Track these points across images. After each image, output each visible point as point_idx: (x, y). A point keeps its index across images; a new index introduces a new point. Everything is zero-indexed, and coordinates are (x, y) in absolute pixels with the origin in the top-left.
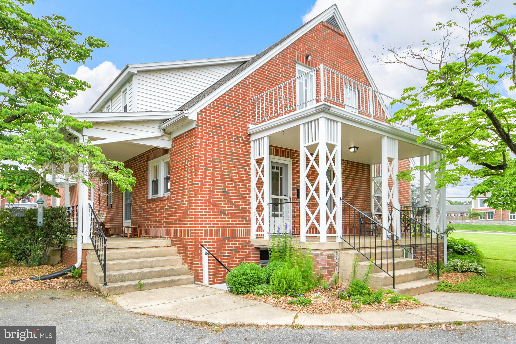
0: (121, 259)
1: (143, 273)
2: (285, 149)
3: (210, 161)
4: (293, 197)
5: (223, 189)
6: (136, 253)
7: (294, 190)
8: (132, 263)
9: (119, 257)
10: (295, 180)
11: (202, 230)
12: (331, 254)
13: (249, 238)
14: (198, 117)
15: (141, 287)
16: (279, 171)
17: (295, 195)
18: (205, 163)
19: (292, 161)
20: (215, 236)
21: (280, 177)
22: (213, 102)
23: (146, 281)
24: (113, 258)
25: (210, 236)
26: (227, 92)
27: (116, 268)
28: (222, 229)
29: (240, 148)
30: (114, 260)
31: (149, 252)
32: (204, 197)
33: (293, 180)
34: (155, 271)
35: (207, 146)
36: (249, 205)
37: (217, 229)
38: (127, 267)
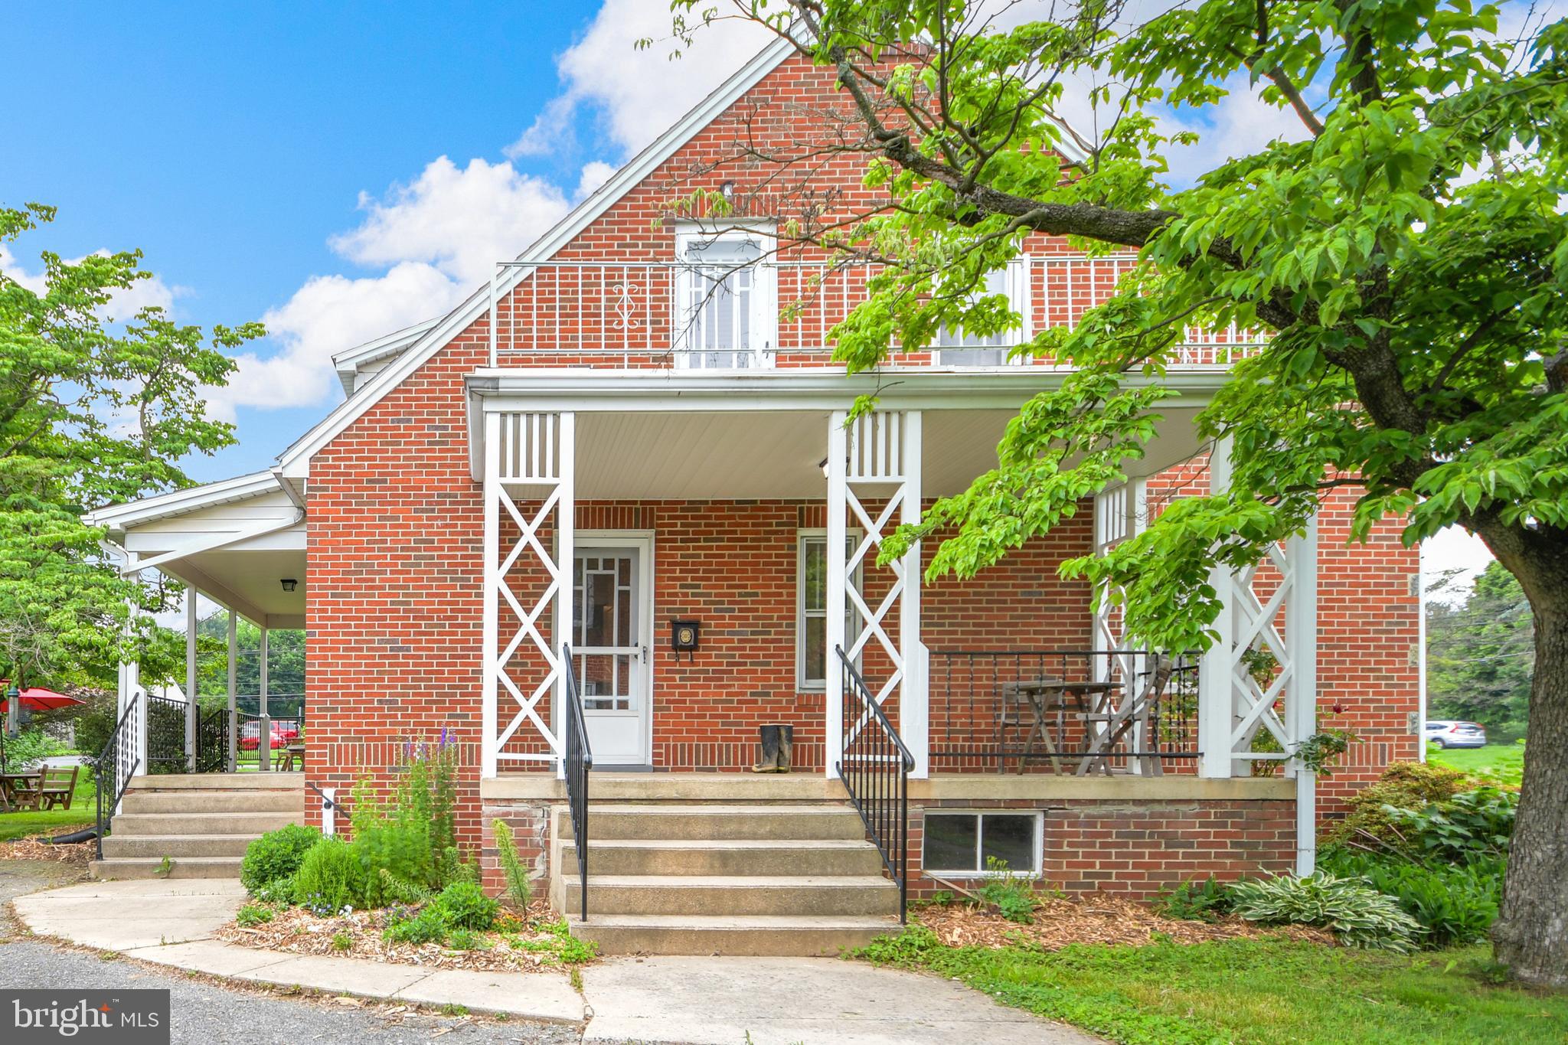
0: (183, 812)
1: (195, 842)
2: (618, 502)
3: (349, 573)
4: (656, 648)
5: (388, 641)
6: (217, 800)
7: (662, 626)
8: (188, 820)
9: (179, 806)
10: (663, 595)
11: (325, 747)
12: (524, 814)
13: (477, 770)
14: (311, 467)
15: (168, 872)
16: (616, 572)
17: (662, 641)
18: (333, 580)
19: (657, 534)
20: (361, 763)
21: (617, 588)
22: (359, 421)
23: (180, 860)
24: (165, 807)
25: (346, 763)
26: (404, 383)
27: (154, 829)
28: (383, 746)
29: (446, 526)
30: (168, 812)
31: (247, 799)
32: (329, 665)
33: (657, 595)
34: (224, 842)
35: (342, 535)
36: (477, 679)
37: (368, 746)
38: (178, 827)
